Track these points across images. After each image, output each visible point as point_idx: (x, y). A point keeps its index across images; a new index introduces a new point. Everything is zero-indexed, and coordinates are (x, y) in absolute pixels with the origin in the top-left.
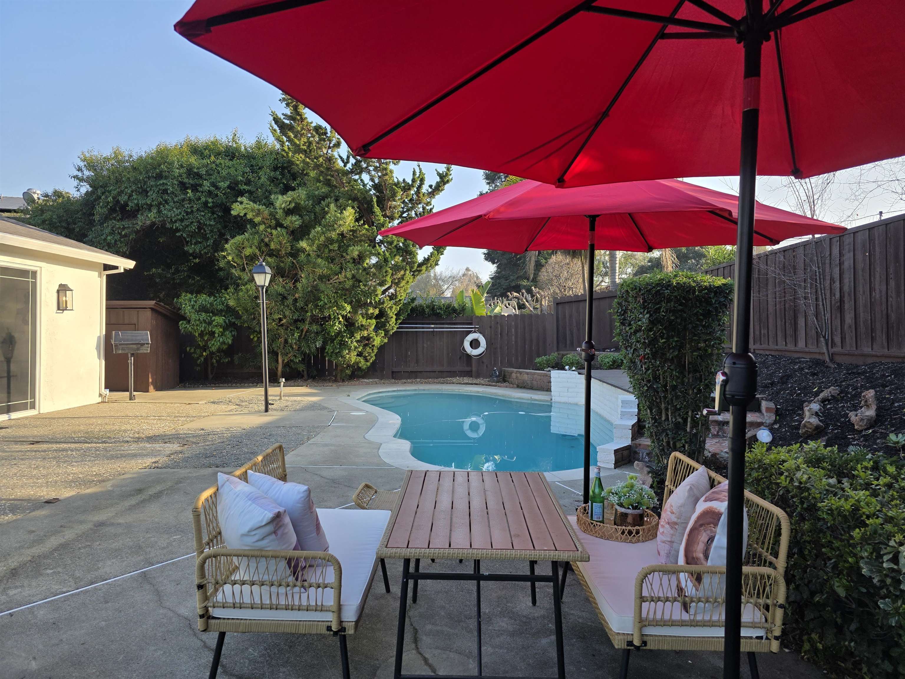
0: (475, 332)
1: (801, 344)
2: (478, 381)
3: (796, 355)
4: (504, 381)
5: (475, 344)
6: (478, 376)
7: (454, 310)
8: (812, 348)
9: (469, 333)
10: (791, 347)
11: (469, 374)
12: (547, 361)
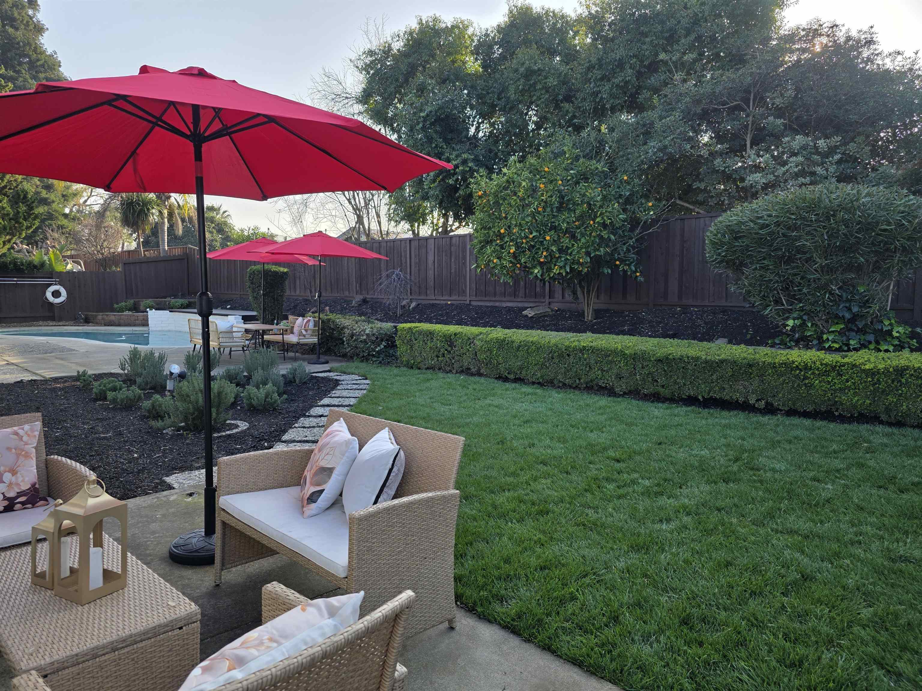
0: (56, 284)
1: (298, 292)
2: (60, 323)
3: (296, 298)
4: (88, 322)
5: (56, 294)
6: (60, 320)
7: (35, 267)
8: (302, 294)
9: (50, 285)
10: (293, 294)
11: (53, 319)
12: (126, 306)
